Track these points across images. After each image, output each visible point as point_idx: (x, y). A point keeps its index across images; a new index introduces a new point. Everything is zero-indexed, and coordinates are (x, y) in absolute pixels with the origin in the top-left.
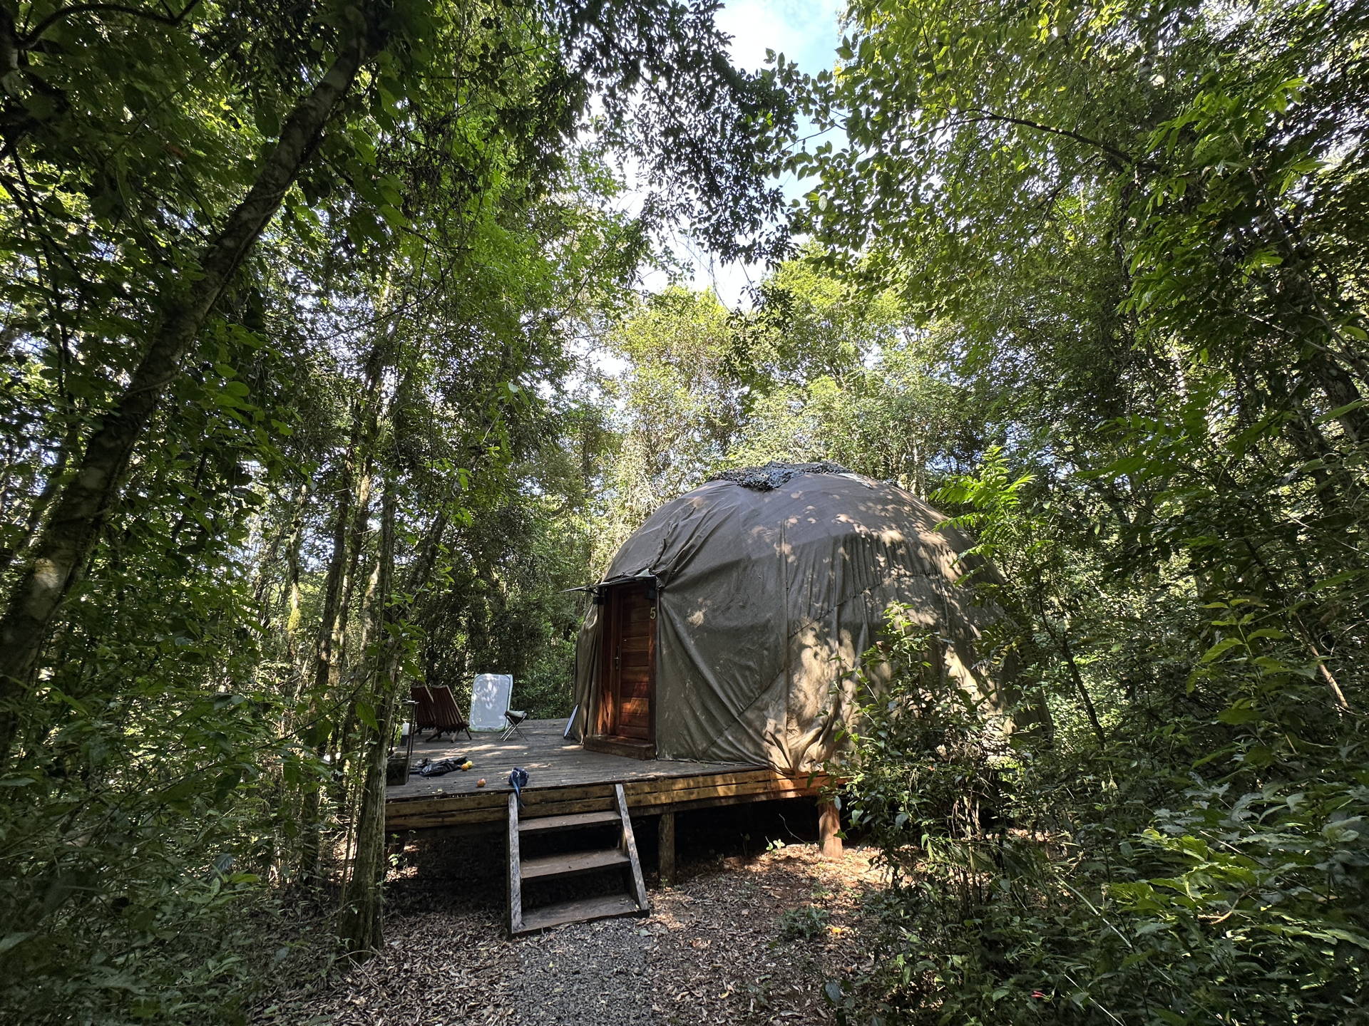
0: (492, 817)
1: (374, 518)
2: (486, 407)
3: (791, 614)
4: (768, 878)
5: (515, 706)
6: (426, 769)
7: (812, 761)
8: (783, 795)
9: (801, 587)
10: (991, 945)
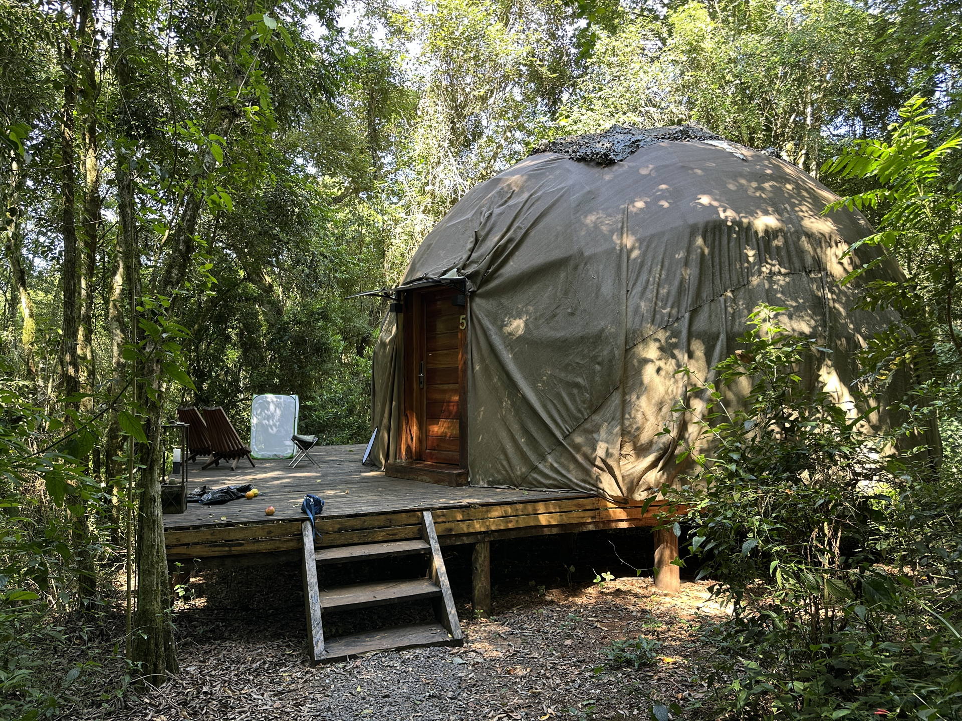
0: (284, 547)
1: (108, 207)
2: (236, 52)
3: (630, 322)
4: (594, 610)
5: (303, 430)
6: (206, 497)
7: (649, 489)
8: (613, 525)
9: (645, 288)
10: (839, 673)
